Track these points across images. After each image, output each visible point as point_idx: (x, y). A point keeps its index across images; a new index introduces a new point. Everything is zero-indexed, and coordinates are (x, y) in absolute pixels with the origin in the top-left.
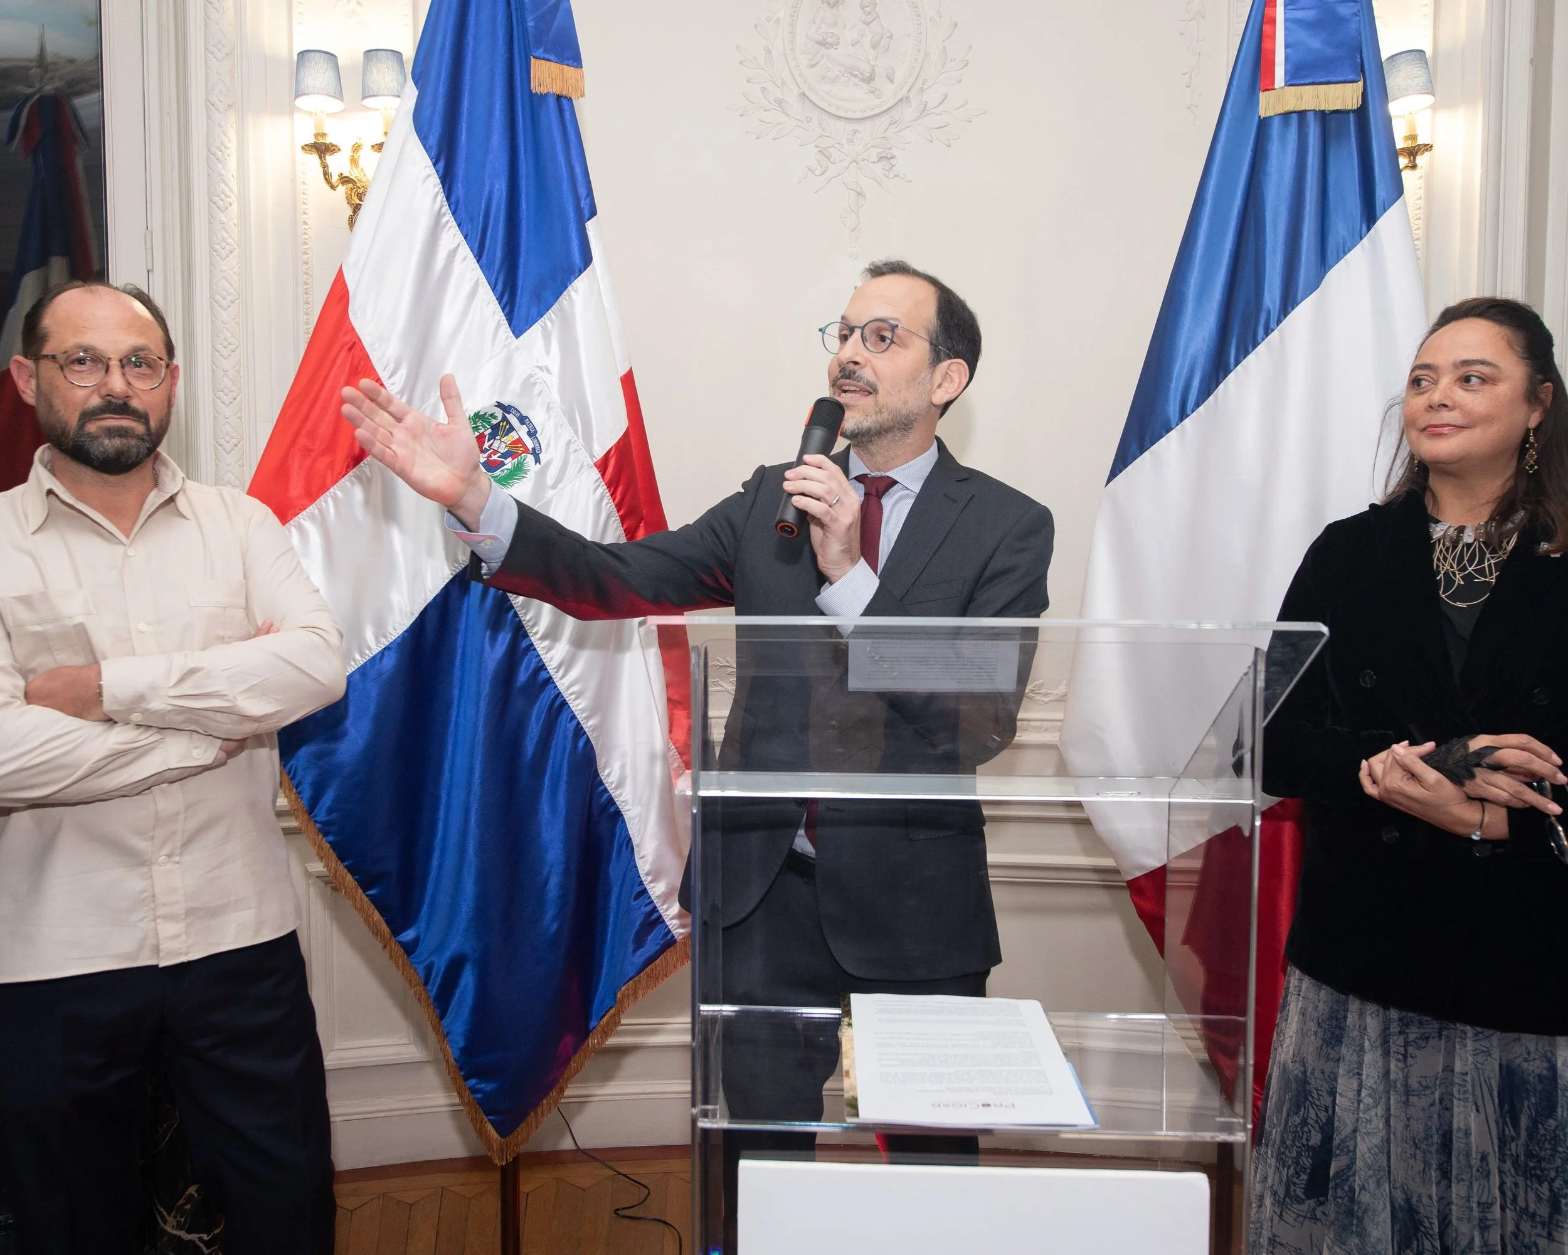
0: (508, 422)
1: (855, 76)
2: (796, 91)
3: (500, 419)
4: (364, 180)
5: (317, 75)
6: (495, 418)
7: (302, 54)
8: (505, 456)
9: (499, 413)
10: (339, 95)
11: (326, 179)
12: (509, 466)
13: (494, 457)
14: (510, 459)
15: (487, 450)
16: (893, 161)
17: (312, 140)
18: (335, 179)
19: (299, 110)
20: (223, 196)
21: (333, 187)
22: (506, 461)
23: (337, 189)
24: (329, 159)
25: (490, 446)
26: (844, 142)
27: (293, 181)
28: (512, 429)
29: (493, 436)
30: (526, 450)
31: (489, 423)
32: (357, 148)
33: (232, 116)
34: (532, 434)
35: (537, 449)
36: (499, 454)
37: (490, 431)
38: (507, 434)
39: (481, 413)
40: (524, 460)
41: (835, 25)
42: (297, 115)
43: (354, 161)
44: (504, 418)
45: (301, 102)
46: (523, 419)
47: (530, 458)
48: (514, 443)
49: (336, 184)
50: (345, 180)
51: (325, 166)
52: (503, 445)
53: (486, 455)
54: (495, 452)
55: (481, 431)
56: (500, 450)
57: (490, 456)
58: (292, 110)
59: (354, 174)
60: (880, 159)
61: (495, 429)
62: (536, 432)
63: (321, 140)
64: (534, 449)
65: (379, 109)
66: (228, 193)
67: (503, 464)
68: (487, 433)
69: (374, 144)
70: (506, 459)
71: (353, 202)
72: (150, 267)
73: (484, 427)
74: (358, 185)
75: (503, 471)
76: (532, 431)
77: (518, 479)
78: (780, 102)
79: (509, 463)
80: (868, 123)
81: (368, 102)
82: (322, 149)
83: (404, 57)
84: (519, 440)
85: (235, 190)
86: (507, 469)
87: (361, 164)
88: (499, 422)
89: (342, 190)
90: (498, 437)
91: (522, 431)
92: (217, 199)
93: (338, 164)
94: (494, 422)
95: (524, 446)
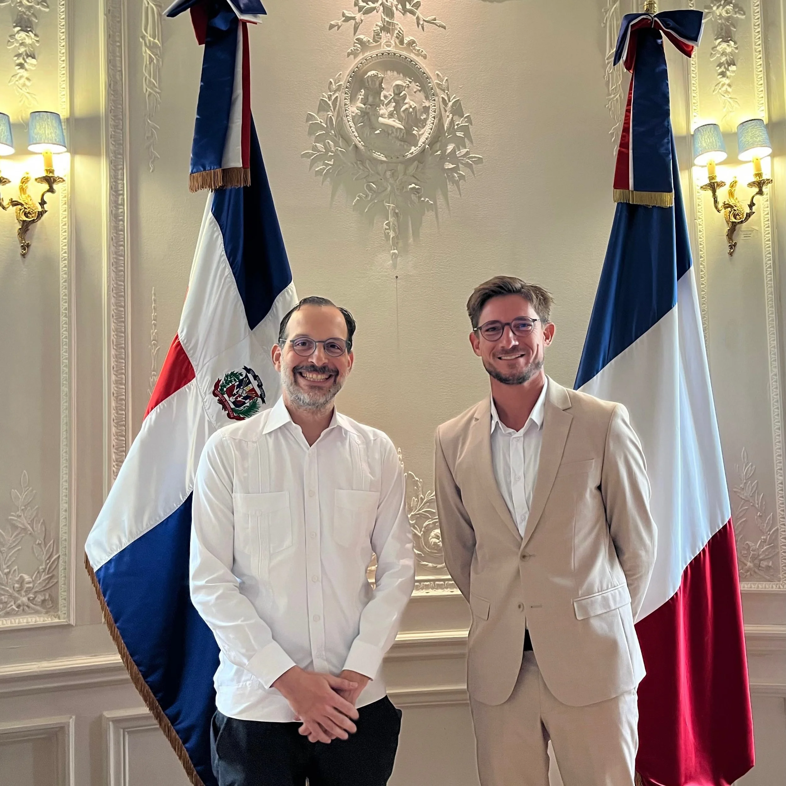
0: (248, 379)
3: (244, 376)
4: (30, 203)
6: (242, 375)
8: (245, 398)
9: (244, 373)
12: (248, 404)
13: (239, 399)
14: (248, 400)
15: (235, 395)
18: (7, 203)
21: (4, 208)
22: (246, 402)
23: (8, 209)
25: (237, 392)
28: (250, 382)
29: (239, 386)
30: (257, 395)
31: (238, 379)
32: (25, 181)
34: (260, 386)
35: (263, 395)
36: (242, 397)
37: (238, 383)
38: (247, 385)
39: (235, 372)
40: (257, 401)
43: (23, 190)
44: (246, 376)
46: (255, 377)
47: (259, 400)
48: (250, 391)
49: (6, 206)
50: (15, 204)
52: (245, 392)
53: (234, 398)
54: (240, 396)
55: (233, 383)
56: (243, 395)
57: (236, 398)
59: (22, 199)
61: (241, 381)
62: (262, 385)
64: (261, 395)
65: (41, 153)
67: (244, 403)
68: (236, 384)
69: (37, 177)
70: (246, 400)
71: (21, 219)
73: (235, 380)
74: (25, 206)
75: (244, 407)
76: (260, 384)
77: (254, 412)
79: (248, 403)
81: (33, 148)
84: (253, 389)
86: (247, 406)
87: (28, 192)
88: (243, 378)
89: (12, 210)
90: (242, 387)
91: (255, 384)
93: (8, 191)
94: (241, 378)
95: (256, 393)
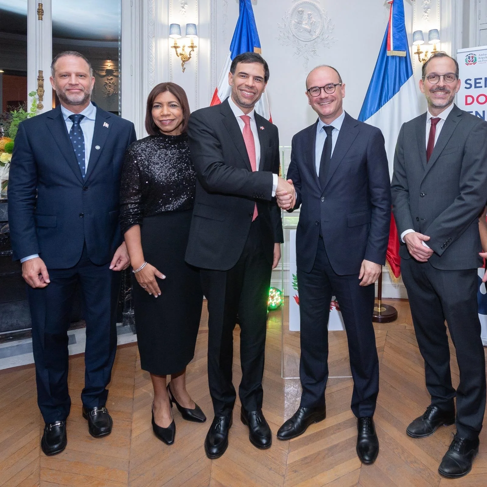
1: (306, 31)
2: (292, 34)
4: (186, 54)
5: (175, 30)
7: (172, 25)
10: (180, 34)
11: (177, 55)
16: (315, 52)
17: (174, 45)
18: (179, 54)
19: (170, 37)
20: (151, 58)
21: (178, 56)
24: (178, 49)
26: (304, 47)
27: (168, 54)
32: (184, 47)
33: (154, 39)
41: (302, 19)
42: (169, 39)
43: (183, 50)
45: (171, 36)
50: (181, 54)
51: (176, 51)
58: (168, 37)
59: (183, 53)
60: (313, 51)
63: (176, 45)
66: (153, 57)
69: (188, 46)
71: (183, 60)
72: (132, 75)
74: (184, 55)
78: (288, 37)
80: (309, 42)
81: (187, 36)
82: (176, 47)
83: (196, 25)
85: (154, 56)
87: (185, 51)
89: (180, 56)
92: (150, 59)
93: (180, 51)
